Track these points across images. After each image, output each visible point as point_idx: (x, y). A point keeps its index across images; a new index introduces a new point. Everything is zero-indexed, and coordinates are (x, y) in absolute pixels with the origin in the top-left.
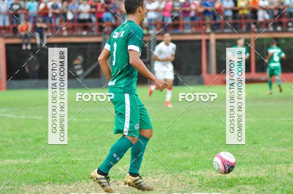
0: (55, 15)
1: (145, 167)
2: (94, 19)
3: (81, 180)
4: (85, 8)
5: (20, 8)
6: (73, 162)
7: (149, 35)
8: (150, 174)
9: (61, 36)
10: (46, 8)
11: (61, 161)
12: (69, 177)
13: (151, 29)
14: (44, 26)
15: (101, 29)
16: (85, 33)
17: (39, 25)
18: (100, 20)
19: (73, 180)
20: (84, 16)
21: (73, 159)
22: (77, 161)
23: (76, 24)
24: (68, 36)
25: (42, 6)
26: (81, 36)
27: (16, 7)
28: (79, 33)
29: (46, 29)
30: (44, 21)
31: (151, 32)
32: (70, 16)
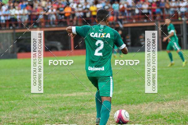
0: (129, 11)
1: (179, 95)
2: (150, 13)
3: (143, 102)
4: (145, 6)
5: (109, 8)
6: (139, 93)
7: (182, 21)
8: (182, 98)
9: (132, 23)
10: (123, 7)
11: (132, 92)
12: (136, 101)
13: (183, 17)
14: (122, 17)
15: (154, 18)
16: (145, 21)
17: (119, 17)
18: (154, 13)
19: (139, 102)
20: (145, 11)
21: (139, 91)
22: (141, 92)
23: (140, 16)
24: (136, 23)
25: (121, 6)
26: (144, 22)
27: (107, 7)
28: (142, 20)
29: (124, 19)
30: (122, 15)
31: (183, 19)
32: (137, 11)
